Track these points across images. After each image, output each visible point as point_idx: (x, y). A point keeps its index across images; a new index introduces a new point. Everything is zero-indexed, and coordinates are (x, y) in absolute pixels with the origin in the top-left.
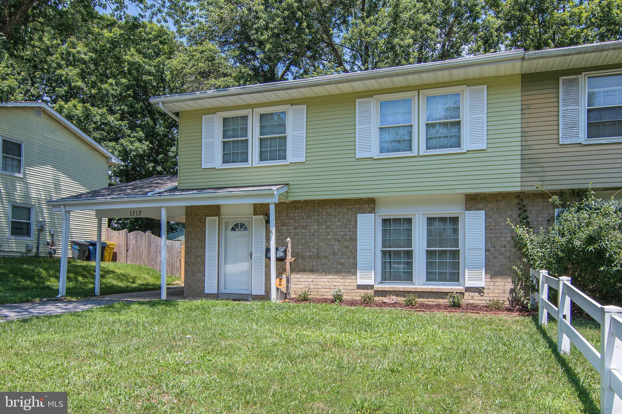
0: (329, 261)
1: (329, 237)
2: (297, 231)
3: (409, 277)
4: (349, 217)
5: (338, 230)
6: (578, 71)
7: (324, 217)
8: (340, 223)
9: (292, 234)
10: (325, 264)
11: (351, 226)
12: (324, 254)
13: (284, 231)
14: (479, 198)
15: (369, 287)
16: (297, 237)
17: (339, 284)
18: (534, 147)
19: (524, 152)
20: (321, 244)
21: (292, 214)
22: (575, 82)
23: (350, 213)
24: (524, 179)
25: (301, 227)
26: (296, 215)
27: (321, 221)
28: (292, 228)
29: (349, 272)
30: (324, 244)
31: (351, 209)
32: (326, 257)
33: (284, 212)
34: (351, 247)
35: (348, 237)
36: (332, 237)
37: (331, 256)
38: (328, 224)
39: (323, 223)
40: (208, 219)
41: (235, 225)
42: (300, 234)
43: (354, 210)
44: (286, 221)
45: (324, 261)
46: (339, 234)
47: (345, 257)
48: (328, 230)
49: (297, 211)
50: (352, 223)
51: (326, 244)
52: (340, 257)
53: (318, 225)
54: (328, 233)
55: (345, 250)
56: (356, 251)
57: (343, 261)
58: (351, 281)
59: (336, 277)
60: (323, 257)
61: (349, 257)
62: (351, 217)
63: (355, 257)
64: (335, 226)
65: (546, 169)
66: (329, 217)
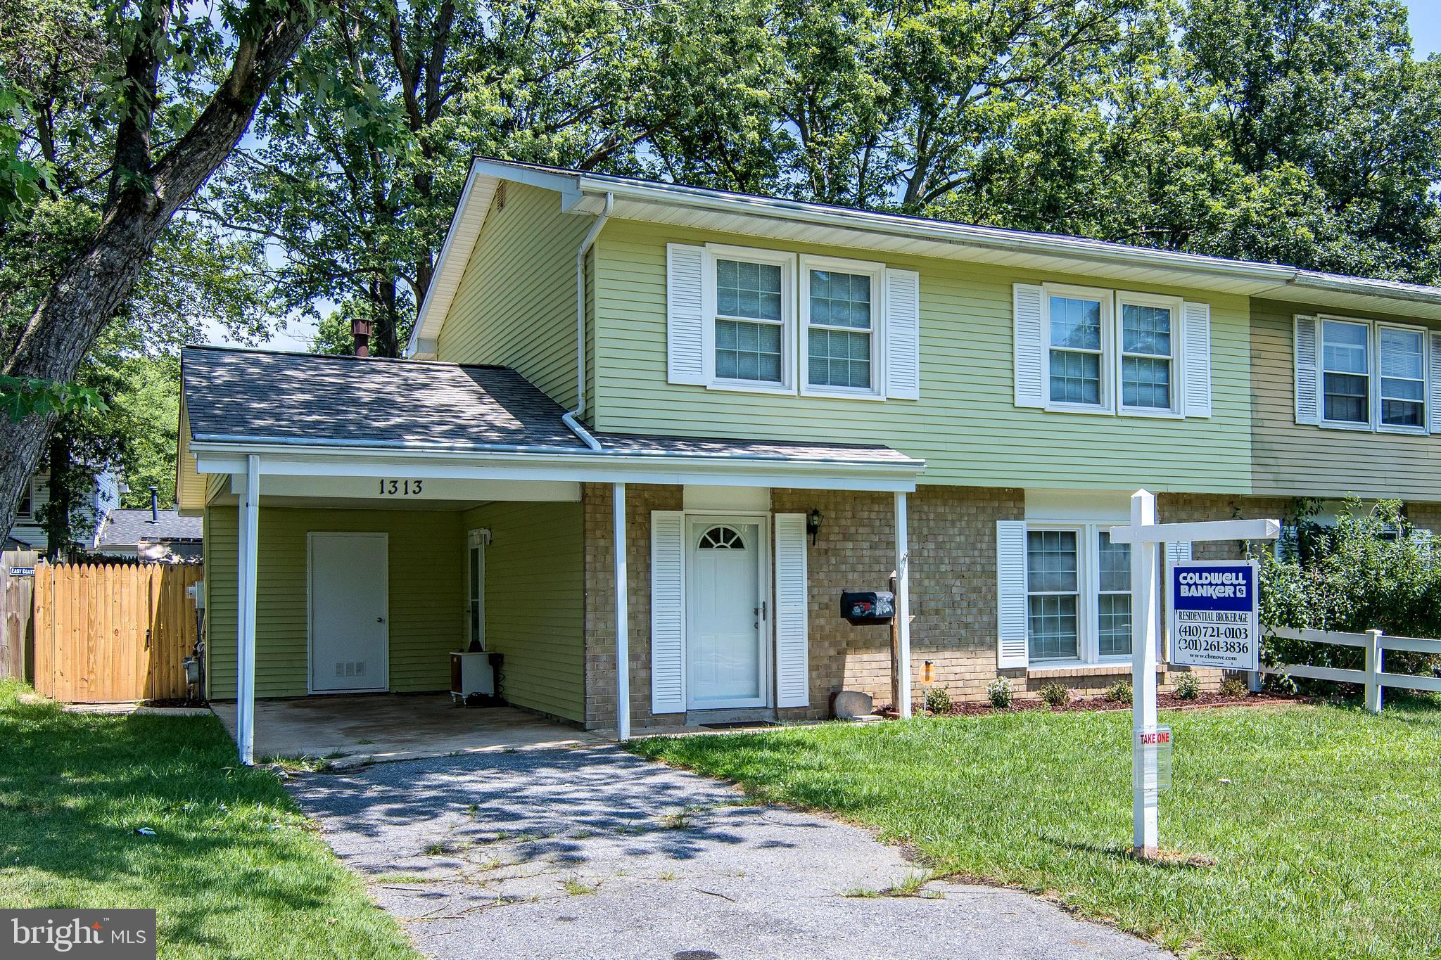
0: (944, 620)
1: (943, 568)
2: (878, 553)
3: (1071, 648)
4: (980, 525)
5: (960, 553)
6: (1313, 310)
7: (932, 524)
8: (963, 538)
9: (867, 560)
10: (936, 627)
11: (984, 546)
12: (932, 604)
13: (849, 553)
14: (1181, 501)
15: (1018, 673)
16: (876, 568)
17: (963, 669)
18: (1267, 423)
19: (1256, 430)
20: (926, 582)
21: (866, 515)
22: (1308, 327)
23: (981, 518)
24: (1257, 476)
25: (884, 545)
26: (873, 515)
27: (925, 531)
28: (866, 545)
29: (982, 643)
30: (933, 583)
31: (984, 509)
32: (937, 612)
33: (848, 507)
34: (984, 589)
35: (979, 568)
36: (949, 568)
37: (947, 610)
38: (940, 538)
39: (930, 538)
40: (655, 514)
41: (710, 534)
42: (883, 560)
43: (989, 511)
44: (853, 530)
45: (934, 619)
46: (962, 561)
47: (974, 611)
48: (941, 553)
49: (876, 508)
50: (986, 539)
51: (937, 583)
52: (964, 612)
53: (919, 541)
54: (942, 558)
55: (974, 596)
56: (995, 598)
57: (970, 619)
58: (985, 661)
59: (958, 655)
60: (932, 612)
61: (981, 612)
62: (983, 527)
63: (993, 611)
64: (953, 544)
65: (1281, 462)
66: (942, 524)
